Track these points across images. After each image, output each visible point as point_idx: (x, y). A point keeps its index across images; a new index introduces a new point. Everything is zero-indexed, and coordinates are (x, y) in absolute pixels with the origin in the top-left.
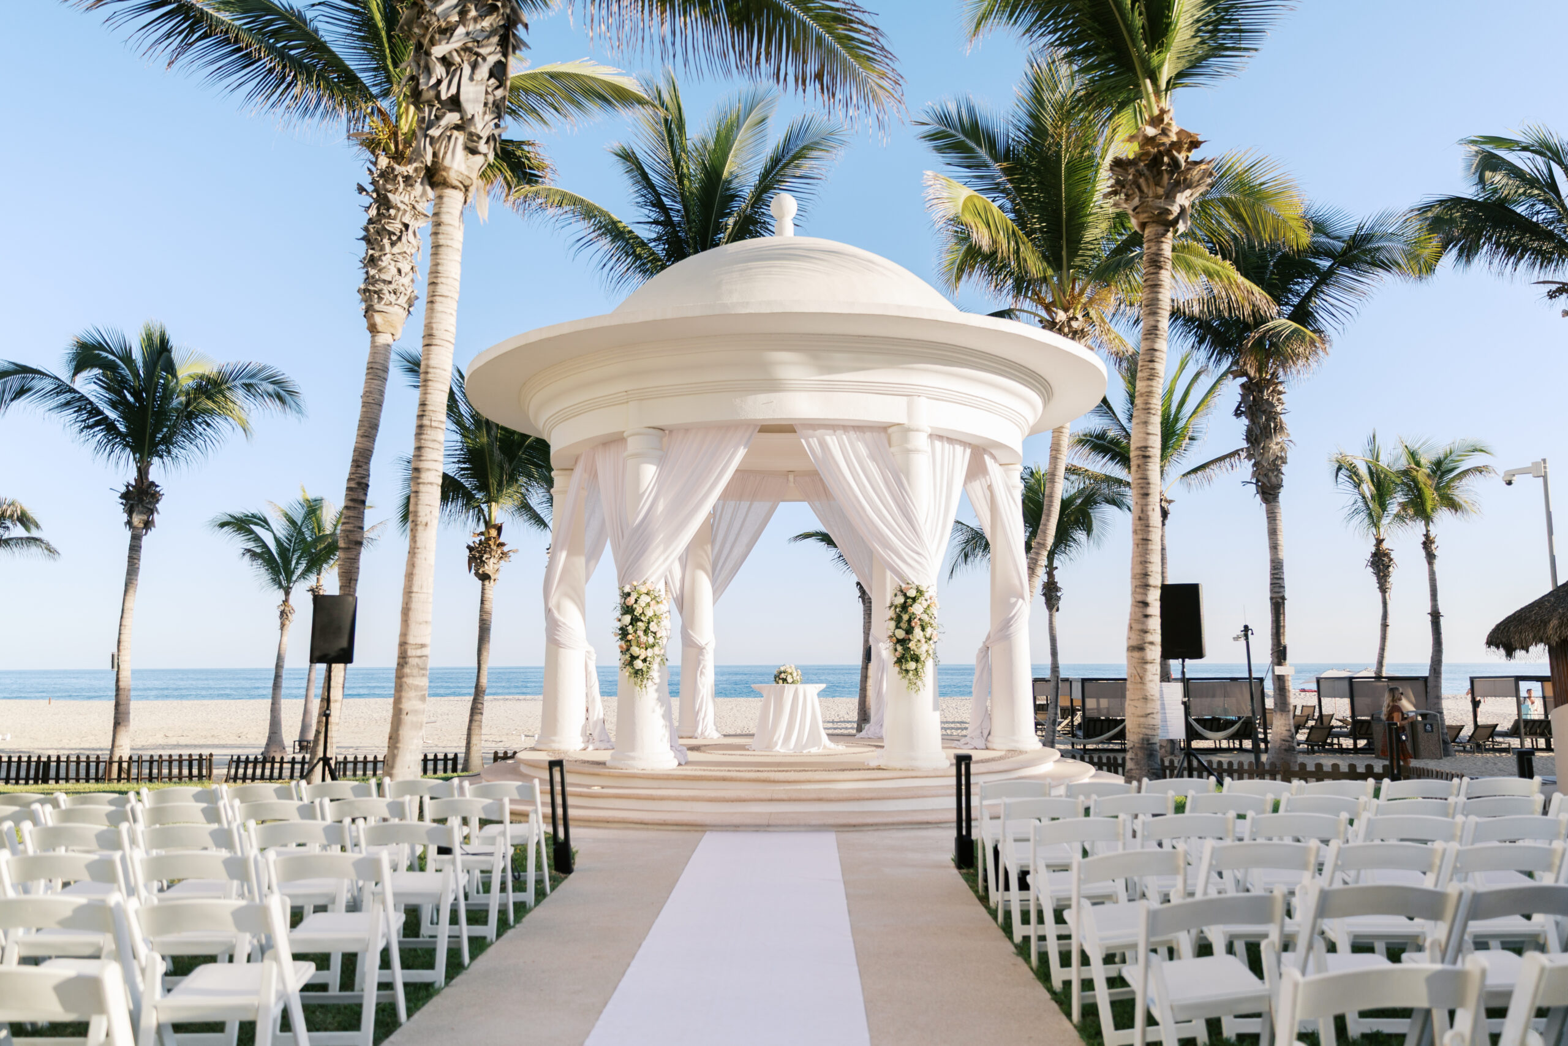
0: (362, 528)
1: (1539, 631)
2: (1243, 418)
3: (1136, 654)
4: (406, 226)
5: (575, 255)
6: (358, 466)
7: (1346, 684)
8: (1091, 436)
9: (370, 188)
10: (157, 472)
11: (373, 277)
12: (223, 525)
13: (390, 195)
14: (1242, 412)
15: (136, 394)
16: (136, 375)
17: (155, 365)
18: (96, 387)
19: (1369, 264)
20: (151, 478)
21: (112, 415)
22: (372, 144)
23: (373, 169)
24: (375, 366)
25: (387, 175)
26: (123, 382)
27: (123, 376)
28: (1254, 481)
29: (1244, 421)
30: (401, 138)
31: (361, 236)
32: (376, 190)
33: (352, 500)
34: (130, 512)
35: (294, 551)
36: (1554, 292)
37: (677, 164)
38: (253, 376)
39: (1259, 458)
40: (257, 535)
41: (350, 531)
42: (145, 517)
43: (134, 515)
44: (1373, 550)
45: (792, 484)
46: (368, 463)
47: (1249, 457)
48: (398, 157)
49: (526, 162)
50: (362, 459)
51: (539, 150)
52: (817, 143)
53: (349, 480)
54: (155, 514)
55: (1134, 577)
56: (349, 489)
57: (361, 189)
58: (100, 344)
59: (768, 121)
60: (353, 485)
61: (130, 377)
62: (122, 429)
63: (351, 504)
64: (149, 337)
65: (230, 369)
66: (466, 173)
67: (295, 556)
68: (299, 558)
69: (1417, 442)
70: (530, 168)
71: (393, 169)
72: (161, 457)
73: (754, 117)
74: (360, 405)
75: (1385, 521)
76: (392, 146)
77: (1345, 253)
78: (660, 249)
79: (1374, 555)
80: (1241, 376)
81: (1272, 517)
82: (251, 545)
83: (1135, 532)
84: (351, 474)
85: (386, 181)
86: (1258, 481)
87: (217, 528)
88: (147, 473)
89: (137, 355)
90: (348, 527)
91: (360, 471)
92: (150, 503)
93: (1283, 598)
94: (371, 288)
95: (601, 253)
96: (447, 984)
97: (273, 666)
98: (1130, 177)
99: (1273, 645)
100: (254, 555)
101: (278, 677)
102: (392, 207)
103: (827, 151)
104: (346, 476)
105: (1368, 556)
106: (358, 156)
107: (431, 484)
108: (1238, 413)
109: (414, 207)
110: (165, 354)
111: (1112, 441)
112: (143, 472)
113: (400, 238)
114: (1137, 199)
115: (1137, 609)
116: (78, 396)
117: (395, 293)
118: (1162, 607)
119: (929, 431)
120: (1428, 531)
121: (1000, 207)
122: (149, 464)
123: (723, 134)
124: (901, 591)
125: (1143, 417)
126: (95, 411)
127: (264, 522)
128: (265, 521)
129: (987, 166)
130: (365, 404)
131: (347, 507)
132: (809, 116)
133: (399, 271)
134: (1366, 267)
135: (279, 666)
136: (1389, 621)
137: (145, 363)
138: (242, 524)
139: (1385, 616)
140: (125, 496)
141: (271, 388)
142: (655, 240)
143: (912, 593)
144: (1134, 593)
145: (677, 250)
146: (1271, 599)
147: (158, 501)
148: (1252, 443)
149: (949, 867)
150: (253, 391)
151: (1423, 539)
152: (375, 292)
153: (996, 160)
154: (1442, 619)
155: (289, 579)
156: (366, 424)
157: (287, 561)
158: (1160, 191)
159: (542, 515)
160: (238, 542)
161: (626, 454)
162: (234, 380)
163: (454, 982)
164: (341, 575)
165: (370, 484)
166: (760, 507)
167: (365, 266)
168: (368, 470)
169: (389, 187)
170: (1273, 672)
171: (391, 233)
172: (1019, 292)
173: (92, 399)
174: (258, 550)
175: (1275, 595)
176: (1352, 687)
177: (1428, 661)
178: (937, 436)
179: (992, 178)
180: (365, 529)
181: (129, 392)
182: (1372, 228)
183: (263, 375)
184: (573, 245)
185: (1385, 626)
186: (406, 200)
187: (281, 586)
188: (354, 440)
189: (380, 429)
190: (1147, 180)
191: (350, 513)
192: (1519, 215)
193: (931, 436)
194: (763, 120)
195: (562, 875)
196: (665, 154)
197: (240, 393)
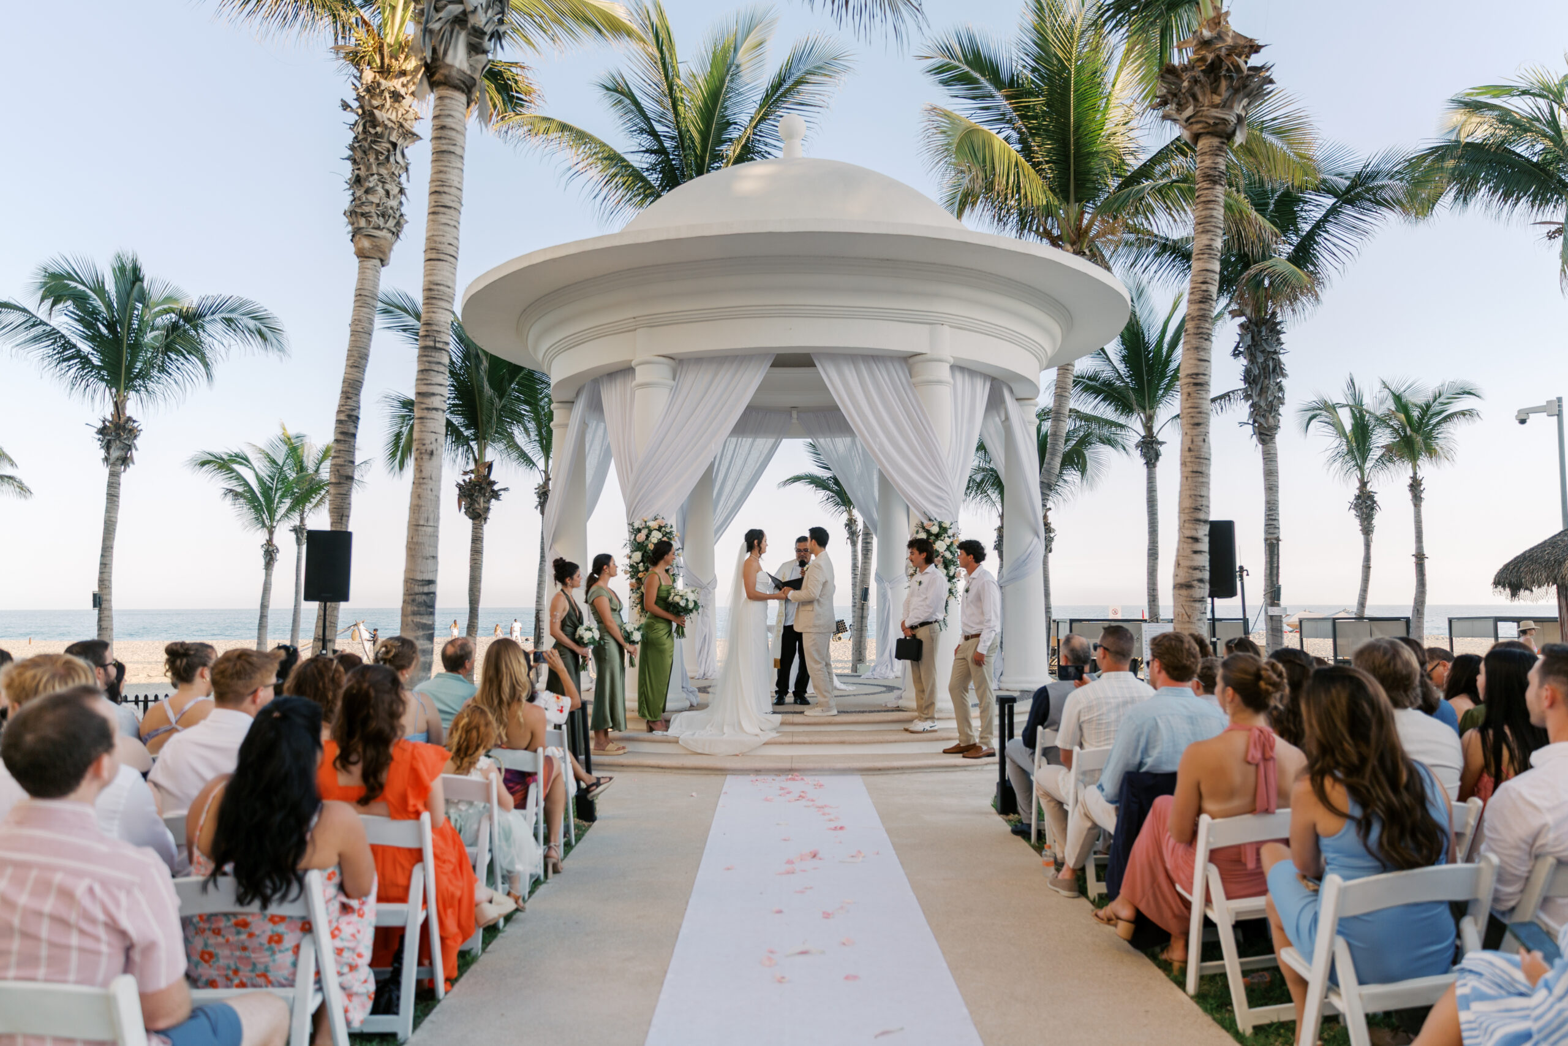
0: (353, 462)
1: (1553, 570)
2: (1241, 358)
3: (1184, 592)
4: (394, 145)
5: (567, 184)
6: (348, 398)
7: (1329, 625)
8: (1083, 377)
9: (355, 105)
10: (133, 407)
11: (359, 198)
12: (203, 464)
13: (376, 112)
14: (1240, 353)
15: (111, 326)
16: (109, 306)
17: (129, 295)
18: (67, 319)
19: (1372, 202)
20: (128, 413)
21: (85, 347)
22: (356, 58)
23: (358, 84)
24: (363, 292)
25: (372, 89)
26: (94, 313)
27: (94, 308)
28: (1251, 422)
29: (1243, 361)
30: (386, 51)
31: (346, 156)
32: (362, 107)
33: (342, 433)
34: (107, 447)
35: (277, 490)
36: (1554, 233)
37: (671, 88)
38: (232, 311)
39: (1256, 399)
40: (238, 474)
41: (341, 466)
42: (123, 453)
43: (112, 451)
44: (1357, 492)
45: (794, 421)
46: (358, 395)
47: (1247, 397)
48: (384, 71)
49: (514, 85)
50: (352, 389)
51: (529, 74)
52: (820, 68)
53: (339, 412)
54: (134, 451)
55: (1182, 511)
56: (339, 422)
57: (345, 106)
58: (69, 274)
59: (767, 45)
60: (343, 417)
61: (103, 308)
62: (96, 361)
63: (341, 437)
64: (122, 269)
65: (209, 302)
66: (469, 72)
67: (278, 495)
68: (283, 496)
69: (1402, 385)
70: (517, 92)
71: (379, 84)
72: (138, 391)
73: (751, 40)
74: (349, 333)
75: (1369, 465)
76: (378, 61)
77: (1349, 190)
78: (654, 178)
79: (1358, 497)
80: (1240, 316)
81: (1270, 459)
82: (233, 485)
83: (1184, 464)
84: (341, 406)
85: (372, 97)
86: (1255, 421)
87: (197, 467)
88: (124, 408)
89: (110, 286)
90: (339, 461)
91: (350, 402)
92: (128, 438)
93: (1278, 540)
94: (358, 210)
95: (592, 183)
96: (484, 950)
97: (258, 606)
98: (1186, 84)
99: (1266, 586)
100: (237, 495)
101: (263, 617)
102: (379, 125)
103: (830, 77)
104: (335, 408)
105: (1352, 499)
106: (341, 71)
107: (436, 409)
108: (1236, 353)
109: (401, 126)
110: (138, 284)
111: (1104, 383)
112: (119, 407)
113: (388, 159)
114: (1191, 108)
115: (1185, 546)
116: (48, 329)
117: (383, 216)
118: (1210, 542)
119: (952, 361)
120: (1415, 473)
121: (1006, 139)
122: (126, 398)
123: (719, 58)
124: (923, 528)
125: (1194, 342)
126: (67, 345)
127: (244, 460)
128: (247, 460)
129: (992, 96)
130: (354, 333)
131: (337, 441)
132: (812, 38)
133: (388, 193)
134: (1368, 204)
135: (264, 606)
136: (1373, 564)
137: (118, 292)
138: (224, 464)
139: (1367, 559)
140: (102, 431)
141: (252, 324)
142: (648, 170)
143: (935, 529)
144: (1181, 528)
145: (672, 178)
146: (1266, 540)
147: (135, 437)
148: (1250, 383)
149: (991, 813)
150: (233, 325)
151: (1410, 481)
152: (363, 215)
153: (999, 89)
154: (1426, 561)
155: (272, 518)
156: (355, 353)
157: (269, 500)
158: (1217, 99)
159: (530, 455)
160: (216, 483)
161: (634, 383)
162: (213, 313)
163: (490, 947)
164: (331, 511)
165: (361, 416)
166: (763, 443)
167: (351, 187)
168: (358, 402)
169: (375, 103)
170: (1266, 612)
171: (378, 153)
172: (1023, 228)
173: (64, 332)
174: (240, 489)
175: (1269, 536)
176: (1335, 627)
177: (1411, 603)
178: (959, 368)
179: (998, 108)
180: (357, 463)
181: (103, 324)
182: (1378, 165)
183: (243, 310)
184: (565, 173)
185: (1367, 568)
186: (393, 117)
187: (264, 525)
188: (343, 371)
189: (370, 359)
190: (1203, 87)
191: (341, 447)
192: (1519, 156)
193: (952, 367)
194: (761, 44)
195: (586, 824)
196: (658, 77)
197: (220, 326)
